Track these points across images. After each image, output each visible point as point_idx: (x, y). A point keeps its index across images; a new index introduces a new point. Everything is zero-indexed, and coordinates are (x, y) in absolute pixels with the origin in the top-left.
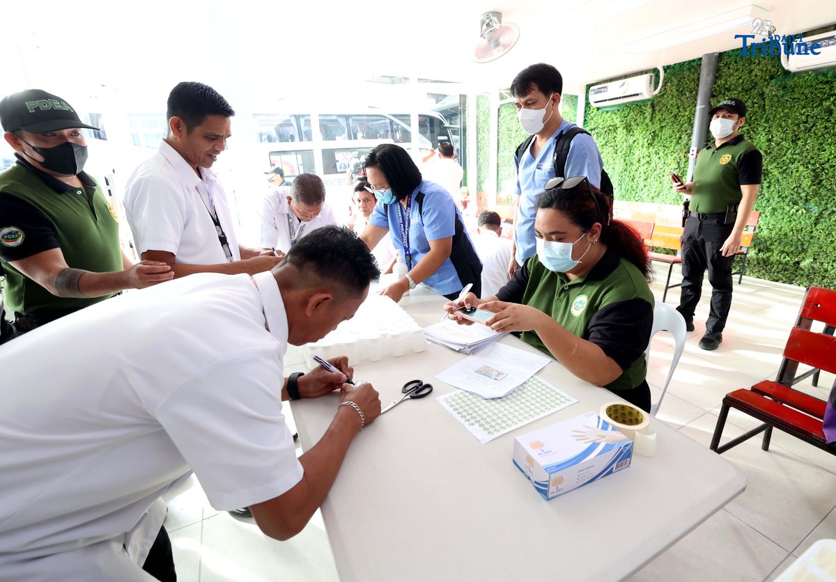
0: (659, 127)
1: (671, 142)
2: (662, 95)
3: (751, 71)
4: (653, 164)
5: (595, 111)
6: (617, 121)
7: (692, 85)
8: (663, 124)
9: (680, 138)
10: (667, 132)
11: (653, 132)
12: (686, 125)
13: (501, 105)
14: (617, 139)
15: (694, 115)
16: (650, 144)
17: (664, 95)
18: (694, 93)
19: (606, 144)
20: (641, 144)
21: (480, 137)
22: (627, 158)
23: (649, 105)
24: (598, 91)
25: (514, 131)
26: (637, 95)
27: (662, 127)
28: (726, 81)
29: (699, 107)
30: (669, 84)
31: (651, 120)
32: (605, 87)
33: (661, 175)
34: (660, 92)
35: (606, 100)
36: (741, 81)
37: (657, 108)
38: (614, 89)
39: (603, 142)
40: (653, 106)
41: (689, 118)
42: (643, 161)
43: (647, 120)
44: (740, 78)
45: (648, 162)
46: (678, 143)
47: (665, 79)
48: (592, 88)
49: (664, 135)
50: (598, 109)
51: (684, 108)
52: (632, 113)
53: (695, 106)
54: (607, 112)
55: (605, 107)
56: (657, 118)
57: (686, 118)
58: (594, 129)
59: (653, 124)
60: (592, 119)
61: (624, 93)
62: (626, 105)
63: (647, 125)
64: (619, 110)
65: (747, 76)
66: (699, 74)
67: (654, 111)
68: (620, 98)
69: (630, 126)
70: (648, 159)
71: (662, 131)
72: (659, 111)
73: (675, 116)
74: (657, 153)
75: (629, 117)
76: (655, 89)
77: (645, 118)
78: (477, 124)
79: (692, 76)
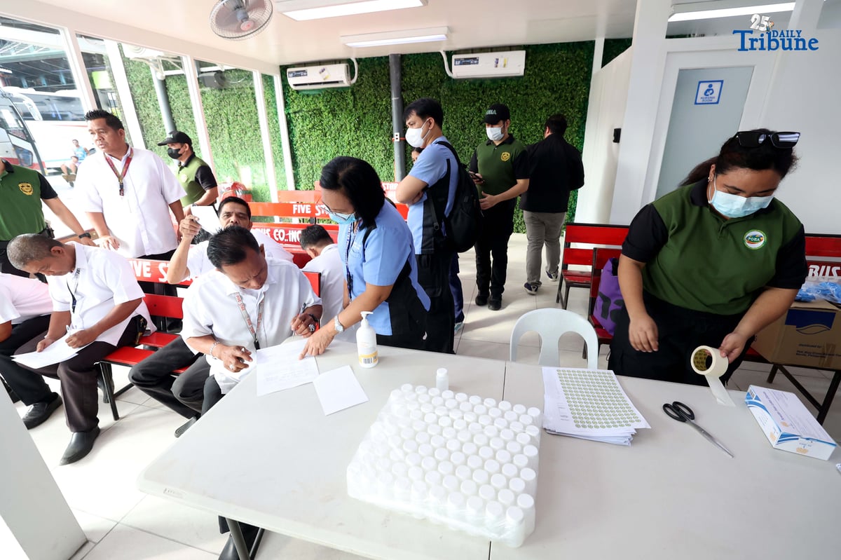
0: (362, 113)
1: (375, 127)
2: (359, 84)
3: (427, 74)
4: (363, 146)
5: (295, 94)
6: (321, 105)
7: (384, 79)
8: (365, 111)
9: (382, 124)
10: (369, 118)
11: (358, 118)
12: (385, 112)
13: (167, 76)
14: (325, 122)
15: (391, 105)
16: (357, 129)
17: (361, 85)
18: (387, 85)
19: (313, 127)
20: (348, 128)
21: (143, 113)
22: (337, 141)
23: (349, 93)
24: (297, 74)
26: (337, 82)
27: (364, 114)
28: (410, 79)
29: (394, 99)
30: (364, 75)
31: (354, 107)
32: (304, 71)
34: (357, 81)
35: (305, 84)
36: (421, 80)
37: (357, 96)
38: (314, 75)
39: (310, 126)
40: (353, 93)
41: (386, 107)
42: (353, 144)
43: (350, 107)
44: (420, 78)
45: (357, 144)
46: (380, 128)
47: (359, 71)
48: (289, 70)
49: (368, 120)
50: (298, 92)
51: (381, 98)
52: (334, 99)
53: (390, 97)
54: (308, 96)
55: (304, 90)
56: (359, 105)
57: (383, 106)
58: (298, 112)
59: (356, 110)
60: (293, 101)
61: (324, 79)
62: (326, 90)
63: (350, 110)
64: (320, 95)
65: (425, 77)
66: (389, 70)
67: (355, 99)
68: (321, 83)
69: (334, 110)
70: (356, 142)
71: (365, 117)
72: (360, 98)
73: (374, 104)
74: (364, 137)
75: (332, 102)
76: (352, 78)
77: (348, 104)
78: (133, 97)
79: (383, 71)
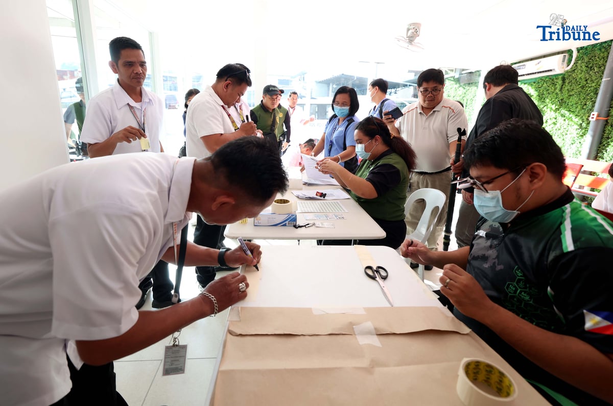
0: (567, 95)
1: (577, 107)
4: (558, 125)
7: (601, 62)
8: (571, 93)
9: (585, 104)
10: (574, 99)
11: (562, 100)
12: (592, 94)
15: (600, 85)
16: (557, 109)
17: (574, 70)
23: (560, 79)
25: (452, 97)
26: (551, 70)
27: (570, 96)
29: (604, 80)
30: (581, 61)
31: (561, 90)
32: (524, 65)
33: (564, 134)
34: (571, 68)
35: (524, 75)
37: (567, 81)
38: (531, 67)
40: (564, 79)
41: (595, 89)
43: (557, 91)
46: (583, 108)
47: (577, 58)
49: (571, 102)
51: (592, 81)
52: (545, 85)
53: (600, 80)
54: (525, 84)
55: (524, 80)
56: (566, 88)
57: (592, 88)
59: (562, 93)
61: (538, 70)
62: (541, 79)
63: (557, 94)
64: (534, 82)
66: (608, 53)
67: (564, 83)
68: (535, 73)
69: (543, 94)
70: (555, 121)
71: (569, 99)
72: (569, 83)
73: (583, 87)
74: (563, 116)
75: (543, 88)
76: (567, 65)
77: (555, 89)
79: (602, 55)
